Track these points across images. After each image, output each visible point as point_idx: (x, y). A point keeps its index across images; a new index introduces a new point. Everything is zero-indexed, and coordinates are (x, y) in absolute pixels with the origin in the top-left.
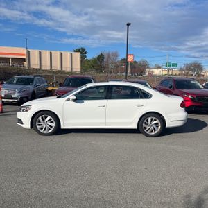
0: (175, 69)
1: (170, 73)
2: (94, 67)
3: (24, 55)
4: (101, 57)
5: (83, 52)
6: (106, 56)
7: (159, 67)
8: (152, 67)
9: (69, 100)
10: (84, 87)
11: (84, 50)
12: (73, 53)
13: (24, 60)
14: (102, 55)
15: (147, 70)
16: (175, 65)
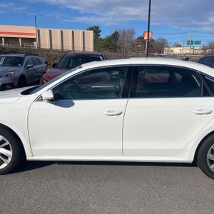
0: (197, 47)
1: (192, 52)
2: (107, 46)
3: (33, 34)
4: (115, 36)
5: (96, 30)
6: (121, 34)
7: (179, 46)
8: (171, 45)
9: (40, 99)
10: (77, 71)
11: (98, 28)
12: (86, 31)
13: (34, 40)
14: (116, 33)
15: (166, 49)
16: (198, 43)
